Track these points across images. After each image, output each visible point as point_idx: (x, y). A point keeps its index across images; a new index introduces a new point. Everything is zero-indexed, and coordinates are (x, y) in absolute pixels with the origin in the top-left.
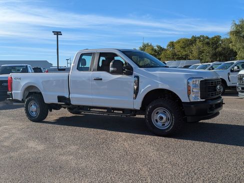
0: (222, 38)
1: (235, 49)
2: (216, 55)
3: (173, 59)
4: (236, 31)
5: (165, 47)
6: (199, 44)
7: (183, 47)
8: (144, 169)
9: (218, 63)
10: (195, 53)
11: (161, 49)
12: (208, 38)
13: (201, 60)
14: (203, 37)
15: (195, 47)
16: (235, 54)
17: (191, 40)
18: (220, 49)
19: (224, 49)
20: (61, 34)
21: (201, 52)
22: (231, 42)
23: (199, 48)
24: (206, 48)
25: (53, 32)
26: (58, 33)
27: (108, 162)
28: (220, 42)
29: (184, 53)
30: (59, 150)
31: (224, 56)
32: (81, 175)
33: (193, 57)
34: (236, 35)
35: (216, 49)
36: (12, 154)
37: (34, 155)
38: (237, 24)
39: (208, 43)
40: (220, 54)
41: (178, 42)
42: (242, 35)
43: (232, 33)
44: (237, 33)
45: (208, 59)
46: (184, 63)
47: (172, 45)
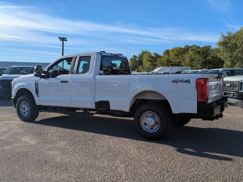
0: (212, 48)
1: (222, 58)
2: (205, 63)
3: (168, 65)
4: (224, 42)
5: (162, 55)
6: (191, 52)
7: (176, 55)
8: (122, 166)
9: (206, 70)
10: (187, 61)
11: (158, 56)
12: (199, 47)
13: (192, 67)
14: (195, 46)
15: (187, 55)
16: (223, 62)
17: (184, 49)
18: (209, 58)
19: (213, 57)
20: (67, 40)
21: (192, 60)
22: (220, 52)
23: (191, 56)
24: (197, 56)
25: (59, 38)
26: (63, 39)
27: (91, 158)
28: (210, 52)
29: (178, 60)
30: (49, 146)
31: (213, 65)
32: (63, 169)
33: (185, 64)
34: (224, 46)
35: (205, 57)
36: (5, 148)
37: (24, 150)
38: (225, 35)
39: (199, 52)
40: (210, 62)
41: (173, 50)
42: (229, 46)
43: (220, 44)
44: (224, 44)
45: (199, 66)
46: (176, 69)
47: (167, 52)
